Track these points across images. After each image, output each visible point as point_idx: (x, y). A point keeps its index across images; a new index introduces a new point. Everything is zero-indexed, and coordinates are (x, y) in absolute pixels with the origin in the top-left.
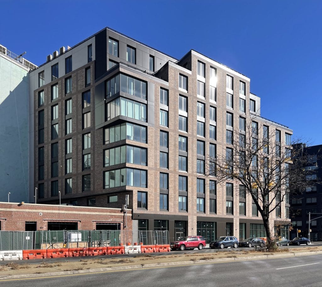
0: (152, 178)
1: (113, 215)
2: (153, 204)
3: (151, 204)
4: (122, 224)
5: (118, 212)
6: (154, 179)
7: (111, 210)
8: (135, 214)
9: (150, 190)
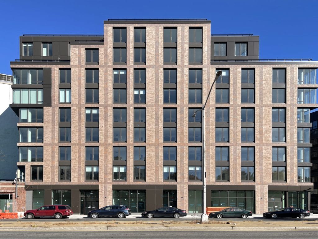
0: (48, 153)
1: (5, 187)
2: (50, 176)
3: (47, 176)
4: (14, 194)
5: (9, 184)
6: (51, 153)
7: (2, 183)
8: (28, 185)
9: (46, 164)
